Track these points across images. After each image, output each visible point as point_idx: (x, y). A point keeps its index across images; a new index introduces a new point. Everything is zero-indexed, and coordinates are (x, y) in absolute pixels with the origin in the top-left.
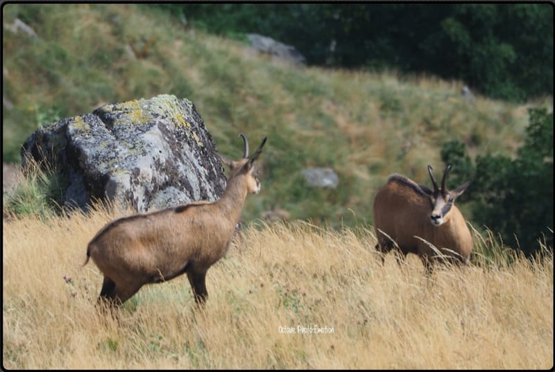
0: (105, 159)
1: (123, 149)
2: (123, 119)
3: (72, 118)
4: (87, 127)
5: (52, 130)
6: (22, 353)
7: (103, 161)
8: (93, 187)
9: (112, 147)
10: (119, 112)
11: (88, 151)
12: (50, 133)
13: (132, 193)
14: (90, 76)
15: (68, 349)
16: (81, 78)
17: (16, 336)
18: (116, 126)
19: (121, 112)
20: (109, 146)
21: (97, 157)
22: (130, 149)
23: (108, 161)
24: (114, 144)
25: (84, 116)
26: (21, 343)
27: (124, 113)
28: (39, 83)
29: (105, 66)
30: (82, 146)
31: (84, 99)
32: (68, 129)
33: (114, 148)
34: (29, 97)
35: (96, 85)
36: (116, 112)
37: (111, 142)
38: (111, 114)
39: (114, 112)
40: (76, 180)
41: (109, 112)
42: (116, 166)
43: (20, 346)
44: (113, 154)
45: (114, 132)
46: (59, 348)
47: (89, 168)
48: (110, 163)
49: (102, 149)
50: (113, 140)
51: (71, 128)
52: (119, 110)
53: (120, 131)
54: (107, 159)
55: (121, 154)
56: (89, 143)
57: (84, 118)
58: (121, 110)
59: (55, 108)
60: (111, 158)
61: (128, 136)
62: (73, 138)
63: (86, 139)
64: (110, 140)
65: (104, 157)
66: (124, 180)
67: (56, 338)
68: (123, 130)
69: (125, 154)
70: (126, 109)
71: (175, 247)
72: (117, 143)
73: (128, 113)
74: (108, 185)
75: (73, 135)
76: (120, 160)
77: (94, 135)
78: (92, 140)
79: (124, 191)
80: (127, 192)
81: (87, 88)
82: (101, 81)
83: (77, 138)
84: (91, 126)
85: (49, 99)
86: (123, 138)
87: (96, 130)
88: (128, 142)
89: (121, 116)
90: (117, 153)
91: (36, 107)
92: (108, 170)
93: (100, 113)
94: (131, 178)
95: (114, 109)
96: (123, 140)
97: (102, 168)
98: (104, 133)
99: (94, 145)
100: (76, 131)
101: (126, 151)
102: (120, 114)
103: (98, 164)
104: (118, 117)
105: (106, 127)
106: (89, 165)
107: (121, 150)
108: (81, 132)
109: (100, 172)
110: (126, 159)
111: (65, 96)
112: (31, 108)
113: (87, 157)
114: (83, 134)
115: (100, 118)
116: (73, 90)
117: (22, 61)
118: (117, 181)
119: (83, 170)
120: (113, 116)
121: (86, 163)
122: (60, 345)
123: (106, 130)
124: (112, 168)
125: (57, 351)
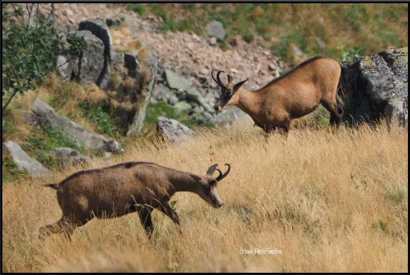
0: (385, 89)
1: (399, 82)
2: (401, 60)
3: (363, 57)
4: (374, 64)
5: (348, 66)
6: (316, 228)
7: (384, 90)
8: (375, 109)
9: (391, 80)
10: (398, 54)
11: (374, 82)
12: (346, 67)
13: (404, 115)
14: (383, 27)
15: (350, 226)
16: (376, 27)
17: (312, 215)
18: (395, 64)
19: (400, 54)
20: (389, 79)
21: (379, 87)
22: (405, 82)
23: (387, 90)
24: (393, 78)
25: (372, 56)
26: (316, 220)
27: (401, 55)
28: (345, 30)
29: (394, 19)
30: (369, 78)
31: (378, 43)
32: (360, 65)
33: (393, 81)
34: (337, 39)
35: (387, 33)
36: (396, 55)
37: (391, 77)
38: (392, 56)
39: (394, 55)
40: (363, 103)
41: (390, 54)
42: (393, 95)
43: (315, 222)
44: (392, 86)
45: (393, 69)
46: (343, 226)
47: (374, 94)
48: (389, 92)
49: (384, 81)
50: (392, 75)
51: (362, 64)
52: (397, 53)
53: (398, 69)
54: (387, 88)
55: (397, 86)
56: (375, 76)
57: (372, 58)
58: (399, 53)
59: (356, 49)
60: (390, 89)
61: (403, 73)
62: (363, 72)
63: (373, 73)
64: (389, 75)
65: (385, 87)
66: (399, 105)
67: (342, 218)
68: (400, 68)
69: (400, 86)
70: (403, 53)
71: (119, 193)
72: (395, 77)
73: (404, 56)
74: (386, 108)
75: (363, 70)
76: (397, 90)
77: (378, 71)
78: (377, 74)
79: (398, 113)
80: (401, 114)
81: (381, 35)
82: (390, 30)
83: (366, 72)
84: (377, 64)
85: (351, 41)
86: (399, 74)
87: (380, 67)
88: (403, 77)
89: (399, 58)
90: (395, 85)
91: (342, 47)
92: (387, 97)
93: (384, 55)
94: (404, 104)
95: (395, 52)
96: (400, 75)
97: (383, 95)
98: (386, 69)
99: (378, 78)
100: (366, 67)
101: (401, 84)
102: (399, 56)
103: (380, 93)
104: (397, 58)
105: (388, 66)
106: (373, 93)
107: (397, 83)
108: (369, 68)
109: (381, 98)
110: (401, 90)
111: (364, 40)
112: (339, 48)
113: (372, 86)
114: (371, 70)
115: (384, 58)
116: (370, 36)
117: (333, 12)
118: (393, 106)
119: (369, 96)
120: (393, 58)
121: (372, 91)
122: (344, 223)
123: (388, 67)
124: (390, 96)
125: (342, 228)
